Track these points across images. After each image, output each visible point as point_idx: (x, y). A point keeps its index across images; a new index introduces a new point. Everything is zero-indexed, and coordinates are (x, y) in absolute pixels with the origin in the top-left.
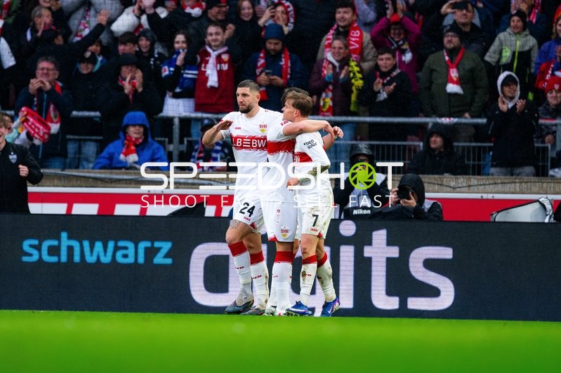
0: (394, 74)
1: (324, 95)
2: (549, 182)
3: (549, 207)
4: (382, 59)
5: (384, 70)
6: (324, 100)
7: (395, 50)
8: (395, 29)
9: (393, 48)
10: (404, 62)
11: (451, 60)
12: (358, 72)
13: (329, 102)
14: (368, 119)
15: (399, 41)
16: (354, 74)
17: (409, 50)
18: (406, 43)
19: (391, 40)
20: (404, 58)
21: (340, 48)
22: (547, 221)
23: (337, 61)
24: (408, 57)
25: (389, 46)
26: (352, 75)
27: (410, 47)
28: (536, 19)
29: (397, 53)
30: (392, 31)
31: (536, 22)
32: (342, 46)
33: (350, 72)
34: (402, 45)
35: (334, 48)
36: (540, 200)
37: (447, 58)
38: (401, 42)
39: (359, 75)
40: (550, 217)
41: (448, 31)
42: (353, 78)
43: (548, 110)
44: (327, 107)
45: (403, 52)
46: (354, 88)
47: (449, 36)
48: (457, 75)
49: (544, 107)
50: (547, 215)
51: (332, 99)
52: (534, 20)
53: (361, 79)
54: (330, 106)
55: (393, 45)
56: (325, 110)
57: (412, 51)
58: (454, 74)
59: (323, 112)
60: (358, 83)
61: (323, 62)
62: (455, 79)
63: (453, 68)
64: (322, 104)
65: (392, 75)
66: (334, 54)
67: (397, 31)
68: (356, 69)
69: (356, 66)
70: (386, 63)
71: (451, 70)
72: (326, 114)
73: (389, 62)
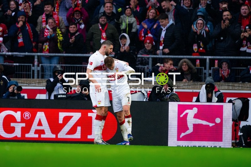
0: (77, 34)
1: (45, 44)
2: (146, 83)
3: (146, 94)
4: (71, 28)
5: (72, 32)
6: (45, 46)
7: (77, 23)
8: (76, 14)
9: (76, 22)
10: (81, 28)
11: (102, 28)
12: (61, 34)
13: (47, 47)
14: (65, 55)
15: (79, 19)
16: (59, 34)
17: (83, 23)
18: (81, 20)
19: (75, 19)
20: (80, 27)
21: (52, 23)
22: (145, 100)
23: (51, 29)
24: (82, 26)
25: (74, 21)
26: (57, 35)
27: (84, 22)
28: (140, 9)
29: (78, 25)
30: (75, 15)
31: (140, 11)
32: (53, 22)
33: (57, 33)
34: (80, 21)
35: (50, 23)
36: (142, 91)
37: (100, 28)
38: (79, 20)
39: (61, 35)
40: (146, 99)
41: (102, 16)
42: (58, 36)
43: (146, 51)
44: (46, 49)
45: (80, 24)
46: (58, 40)
47: (102, 18)
48: (105, 36)
49: (144, 50)
50: (145, 98)
51: (48, 46)
52: (139, 10)
53: (62, 37)
54: (48, 49)
55: (76, 21)
56: (45, 50)
57: (84, 24)
58: (104, 35)
59: (44, 51)
60: (61, 38)
61: (45, 29)
62: (105, 38)
63: (103, 32)
64: (44, 48)
65: (76, 35)
66: (49, 26)
67: (77, 15)
68: (60, 32)
69: (60, 31)
70: (73, 29)
71: (103, 33)
72: (46, 52)
73: (74, 29)
